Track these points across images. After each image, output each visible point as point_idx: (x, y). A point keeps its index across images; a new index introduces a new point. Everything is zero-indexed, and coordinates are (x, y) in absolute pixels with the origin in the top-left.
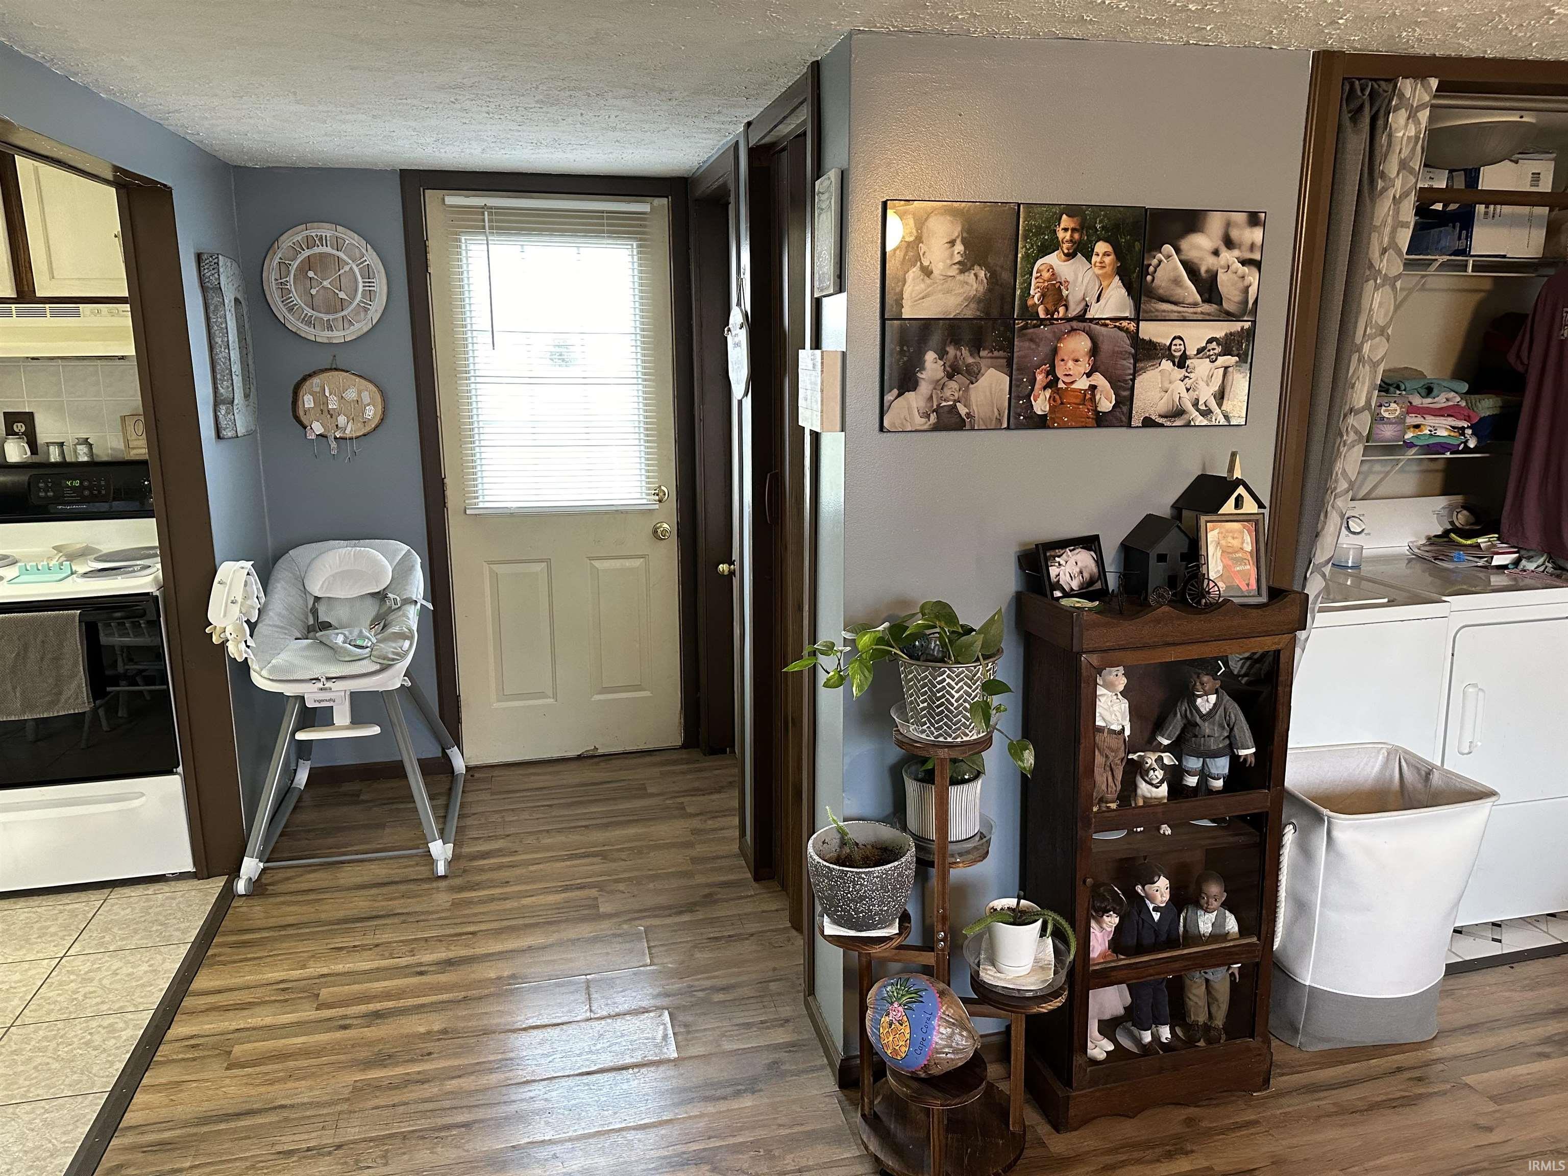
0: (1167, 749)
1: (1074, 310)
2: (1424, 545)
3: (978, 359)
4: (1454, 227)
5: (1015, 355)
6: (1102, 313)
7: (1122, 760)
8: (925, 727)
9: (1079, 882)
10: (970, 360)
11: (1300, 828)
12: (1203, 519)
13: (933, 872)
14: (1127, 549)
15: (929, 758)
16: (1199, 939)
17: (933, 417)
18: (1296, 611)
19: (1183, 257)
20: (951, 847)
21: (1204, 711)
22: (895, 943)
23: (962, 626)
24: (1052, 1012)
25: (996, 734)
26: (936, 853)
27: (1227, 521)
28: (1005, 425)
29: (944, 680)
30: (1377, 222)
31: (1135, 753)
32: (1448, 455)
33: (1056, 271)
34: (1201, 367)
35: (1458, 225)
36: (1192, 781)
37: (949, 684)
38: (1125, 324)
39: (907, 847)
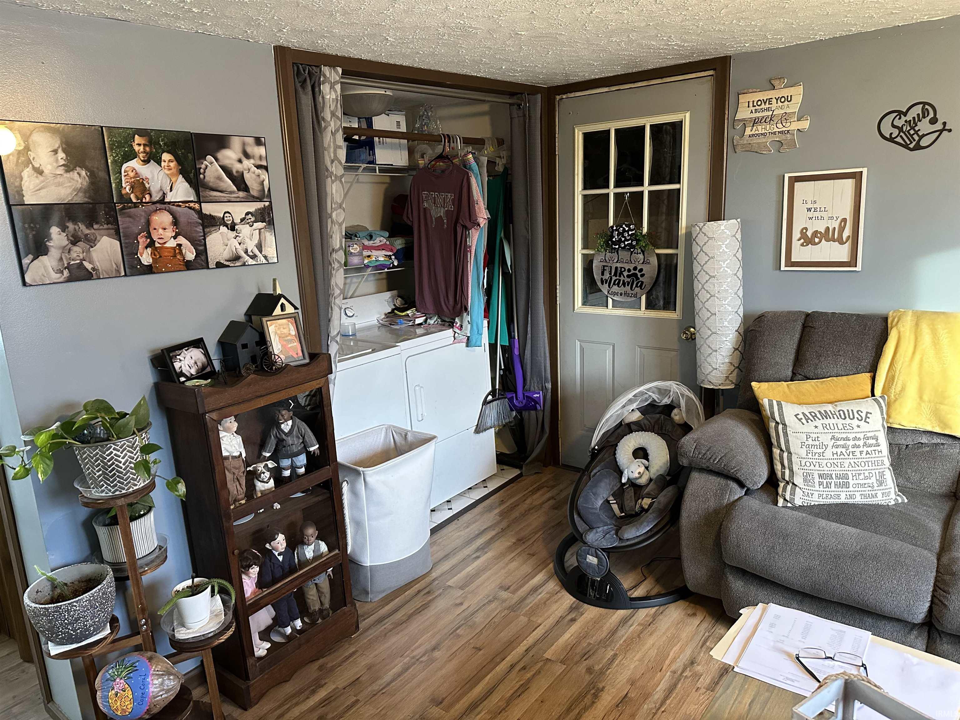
0: (269, 459)
1: (156, 196)
2: (384, 318)
3: (93, 231)
4: (366, 149)
5: (120, 227)
6: (175, 198)
7: (244, 472)
8: (103, 488)
9: (230, 554)
10: (87, 231)
11: (350, 482)
12: (264, 319)
13: (130, 583)
14: (222, 343)
15: (112, 508)
16: (308, 562)
17: (66, 273)
18: (326, 364)
19: (220, 164)
20: (139, 562)
21: (286, 431)
22: (109, 640)
23: (118, 413)
24: (227, 640)
25: (157, 480)
26: (129, 569)
27: (278, 319)
28: (123, 274)
29: (112, 453)
30: (326, 145)
31: (250, 466)
32: (386, 270)
33: (138, 171)
34: (244, 230)
35: (367, 147)
36: (287, 473)
37: (116, 455)
38: (192, 205)
39: (106, 573)
